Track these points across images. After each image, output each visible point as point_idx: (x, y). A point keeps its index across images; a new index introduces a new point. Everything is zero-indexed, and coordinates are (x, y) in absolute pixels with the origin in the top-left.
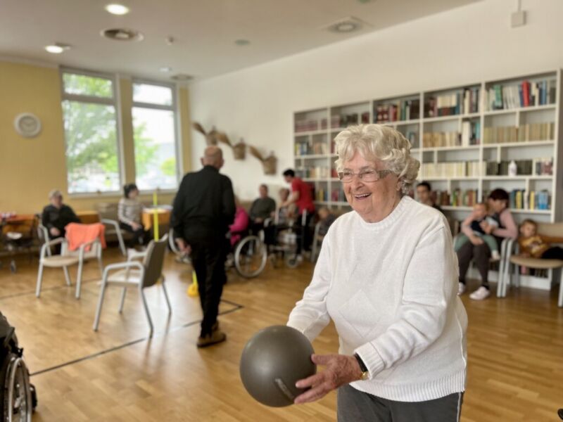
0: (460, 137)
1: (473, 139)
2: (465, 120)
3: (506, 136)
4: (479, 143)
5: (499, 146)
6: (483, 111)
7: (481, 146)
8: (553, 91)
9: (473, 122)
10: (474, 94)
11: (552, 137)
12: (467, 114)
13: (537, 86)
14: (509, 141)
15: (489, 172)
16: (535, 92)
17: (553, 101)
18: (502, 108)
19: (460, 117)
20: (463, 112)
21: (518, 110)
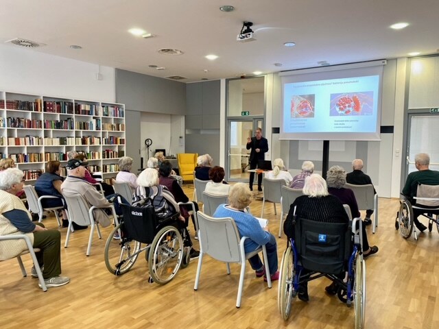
1: (98, 128)
2: (94, 118)
4: (100, 130)
5: (108, 131)
6: (101, 115)
8: (123, 112)
9: (97, 119)
10: (97, 107)
12: (94, 116)
13: (119, 109)
16: (118, 111)
17: (123, 116)
18: (107, 115)
19: (92, 116)
20: (93, 114)
21: (113, 117)
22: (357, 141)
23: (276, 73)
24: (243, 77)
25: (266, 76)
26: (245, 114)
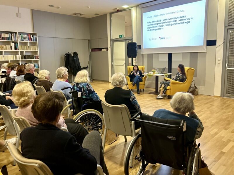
0: (11, 47)
1: (16, 48)
3: (26, 48)
4: (18, 50)
5: (24, 51)
6: (19, 40)
7: (19, 51)
8: (36, 38)
9: (15, 43)
10: (15, 35)
11: (37, 50)
12: (13, 41)
13: (32, 37)
14: (27, 50)
15: (22, 59)
16: (32, 38)
17: (36, 41)
18: (23, 40)
20: (12, 40)
21: (28, 42)
22: (190, 53)
23: (138, 6)
24: (118, 11)
25: (132, 9)
26: (121, 37)
